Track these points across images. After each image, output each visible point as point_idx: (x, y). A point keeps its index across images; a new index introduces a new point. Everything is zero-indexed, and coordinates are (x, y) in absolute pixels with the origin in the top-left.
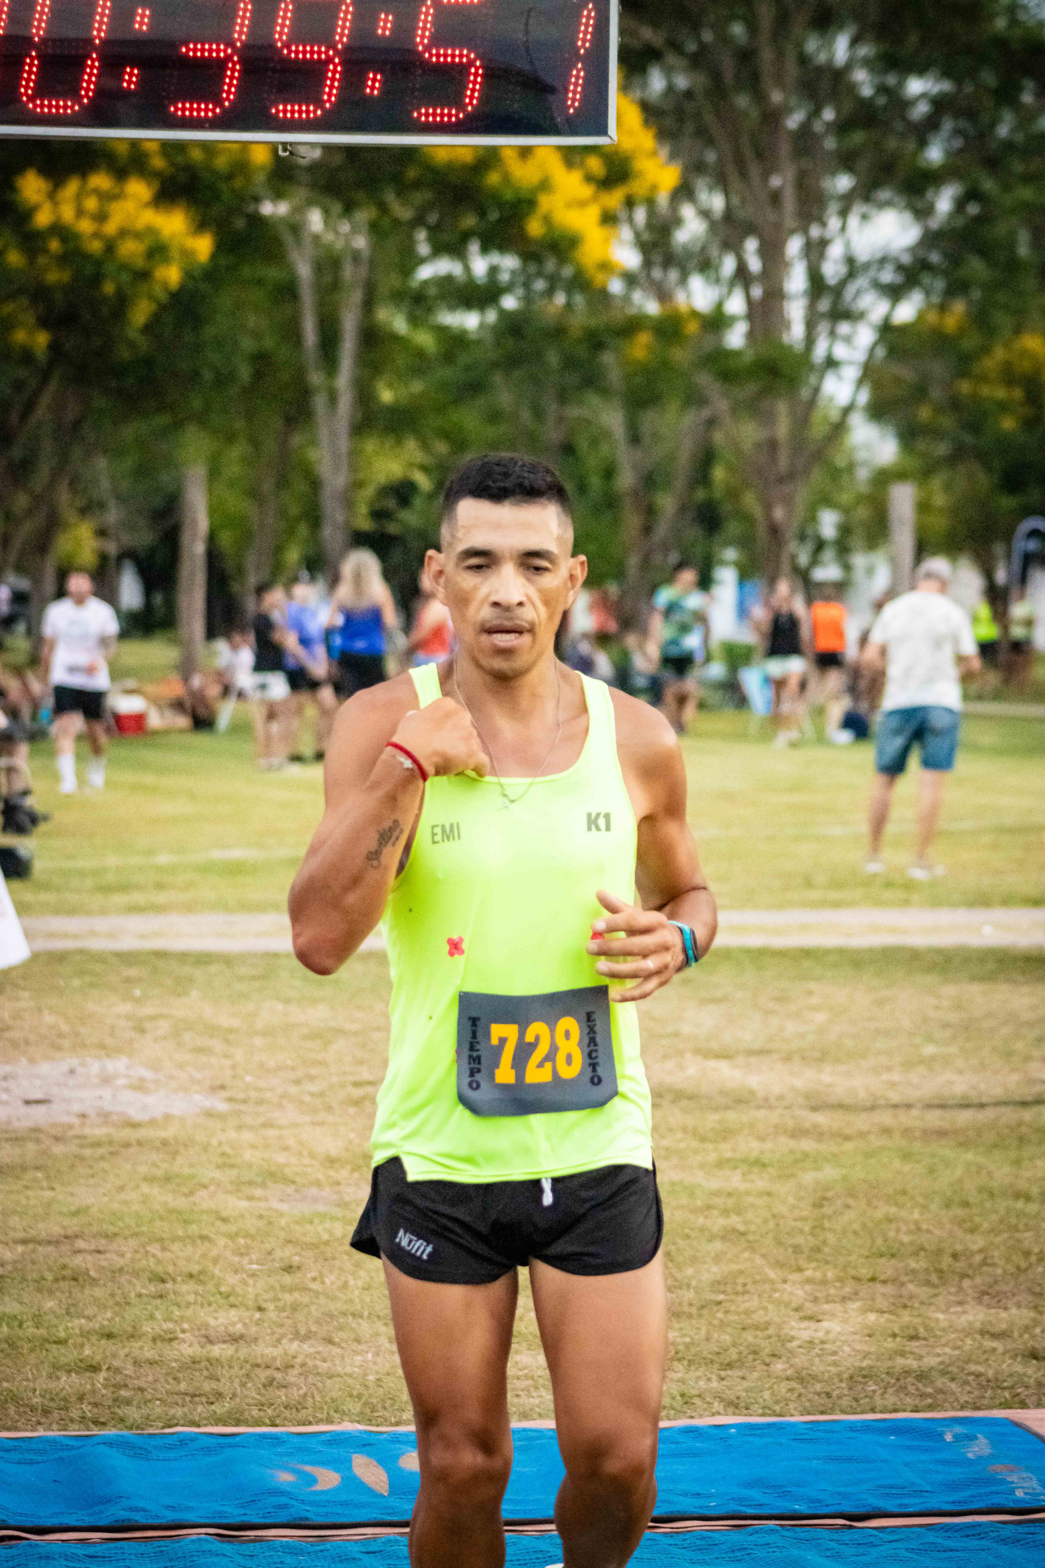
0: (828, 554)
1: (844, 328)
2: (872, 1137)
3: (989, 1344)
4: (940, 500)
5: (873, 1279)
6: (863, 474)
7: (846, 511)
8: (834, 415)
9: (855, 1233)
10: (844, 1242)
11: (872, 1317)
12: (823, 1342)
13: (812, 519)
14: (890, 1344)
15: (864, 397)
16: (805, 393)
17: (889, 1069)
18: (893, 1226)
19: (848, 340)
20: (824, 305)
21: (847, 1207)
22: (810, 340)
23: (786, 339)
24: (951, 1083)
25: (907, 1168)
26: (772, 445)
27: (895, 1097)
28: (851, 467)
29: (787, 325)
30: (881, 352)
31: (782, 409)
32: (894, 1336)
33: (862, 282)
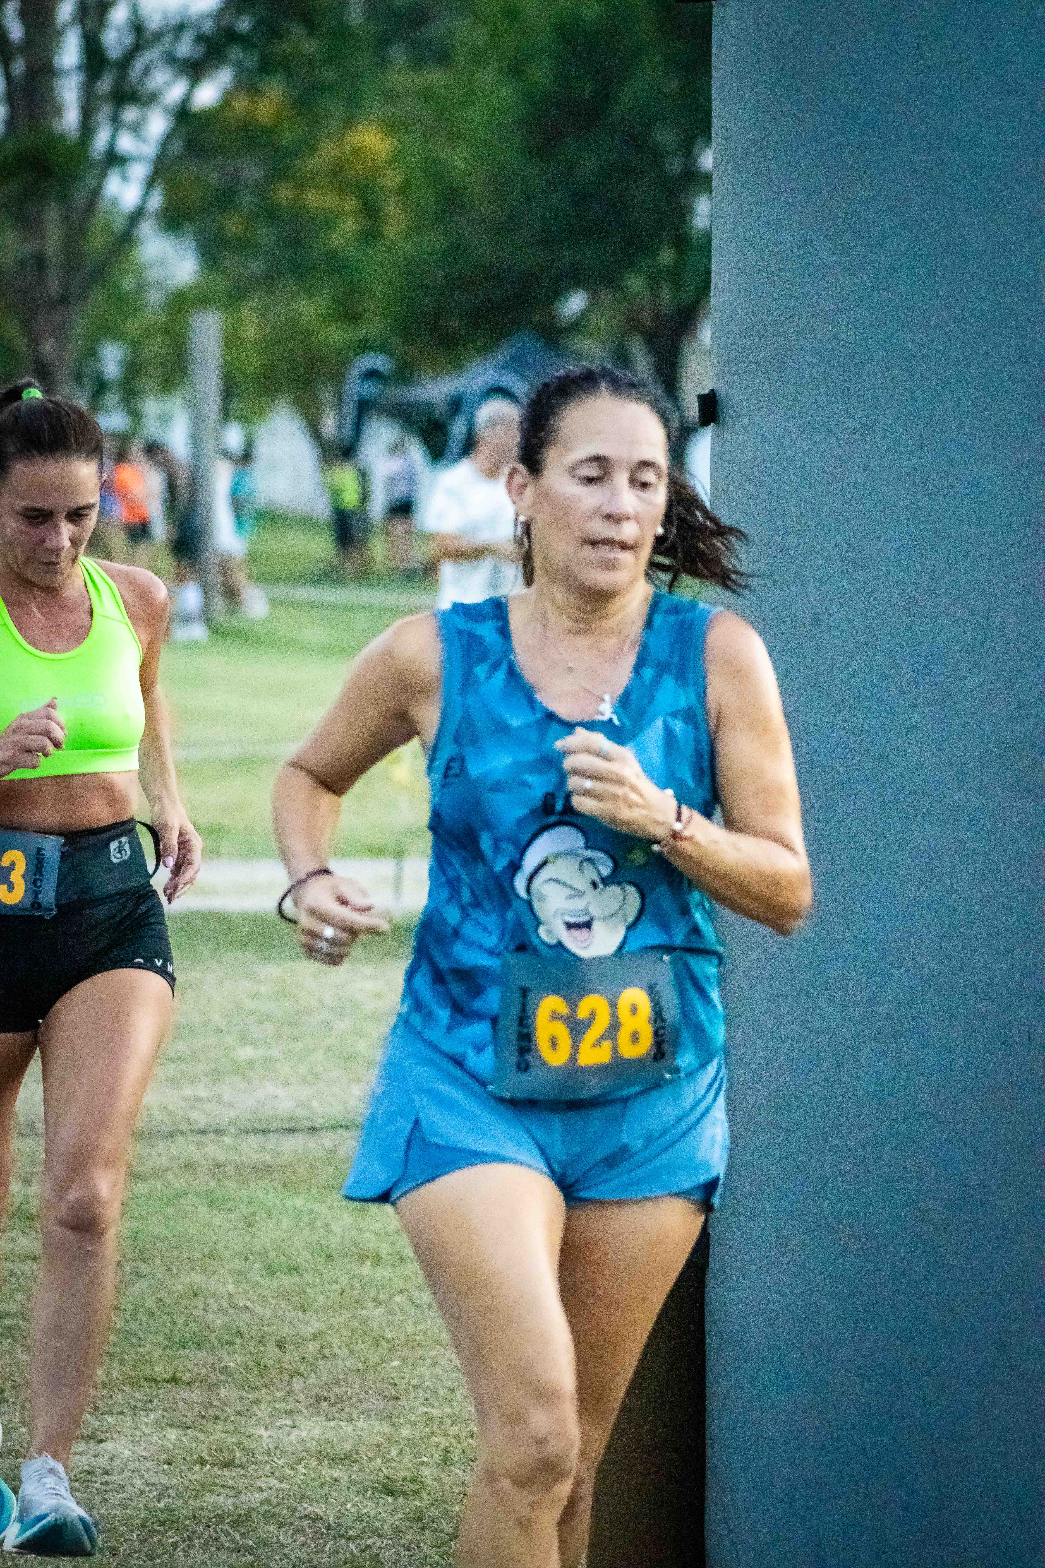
0: (112, 399)
1: (130, 114)
2: (170, 1176)
3: (330, 1472)
4: (252, 331)
5: (174, 1380)
6: (154, 298)
7: (134, 345)
8: (119, 224)
9: (150, 1313)
10: (135, 1326)
11: (172, 1434)
12: (106, 1473)
13: (92, 353)
14: (196, 1474)
15: (156, 200)
16: (81, 197)
17: (192, 1080)
18: (199, 1302)
19: (136, 128)
20: (105, 85)
21: (138, 1275)
22: (87, 129)
23: (57, 127)
24: (275, 1097)
25: (216, 1220)
26: (40, 262)
27: (200, 1119)
28: (141, 289)
29: (59, 111)
30: (177, 147)
31: (52, 215)
32: (202, 1462)
33: (151, 55)
